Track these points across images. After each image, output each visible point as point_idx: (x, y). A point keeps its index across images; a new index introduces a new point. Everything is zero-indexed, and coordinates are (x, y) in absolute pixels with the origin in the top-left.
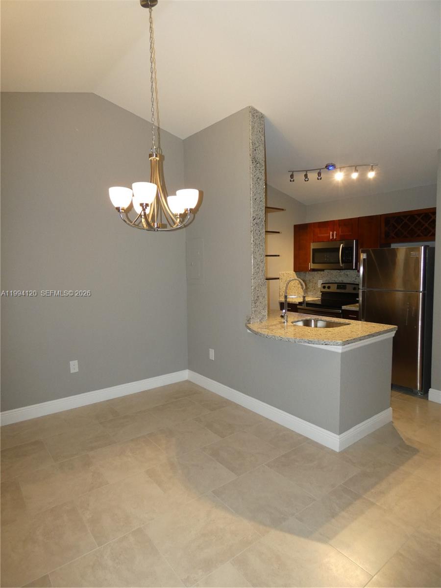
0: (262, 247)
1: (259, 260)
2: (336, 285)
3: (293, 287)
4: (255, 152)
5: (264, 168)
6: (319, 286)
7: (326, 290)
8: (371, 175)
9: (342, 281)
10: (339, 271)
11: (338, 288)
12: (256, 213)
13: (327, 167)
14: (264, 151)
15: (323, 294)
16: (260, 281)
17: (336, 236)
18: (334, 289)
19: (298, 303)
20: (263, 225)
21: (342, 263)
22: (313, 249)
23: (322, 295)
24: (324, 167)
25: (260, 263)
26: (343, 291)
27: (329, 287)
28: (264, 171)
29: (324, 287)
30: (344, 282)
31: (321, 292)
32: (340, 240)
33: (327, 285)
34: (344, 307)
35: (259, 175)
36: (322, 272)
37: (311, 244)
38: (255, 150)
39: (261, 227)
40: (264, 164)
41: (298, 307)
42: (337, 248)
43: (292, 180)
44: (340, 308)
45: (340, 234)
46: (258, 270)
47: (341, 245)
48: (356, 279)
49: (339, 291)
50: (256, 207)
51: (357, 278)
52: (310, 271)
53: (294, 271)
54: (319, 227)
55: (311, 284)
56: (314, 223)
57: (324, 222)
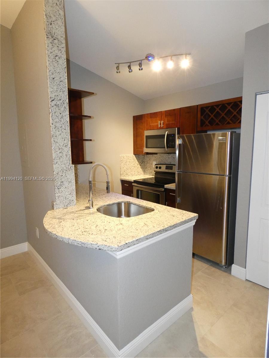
0: (64, 131)
1: (62, 145)
3: (133, 167)
4: (51, 26)
5: (64, 45)
6: (154, 166)
7: (158, 170)
8: (186, 63)
9: (170, 162)
10: (168, 155)
11: (167, 168)
12: (56, 94)
13: (147, 58)
14: (64, 28)
15: (157, 173)
16: (63, 166)
17: (163, 125)
18: (163, 169)
19: (133, 181)
20: (65, 108)
21: (167, 148)
22: (146, 136)
23: (155, 174)
24: (145, 58)
25: (63, 148)
26: (170, 171)
27: (160, 168)
28: (65, 49)
29: (157, 168)
30: (171, 164)
31: (155, 171)
32: (166, 128)
33: (159, 166)
34: (166, 186)
35: (57, 52)
36: (156, 155)
37: (145, 131)
38: (51, 24)
39: (62, 109)
40: (64, 42)
41: (133, 184)
42: (163, 135)
43: (118, 71)
44: (163, 187)
45: (166, 123)
46: (61, 155)
47: (167, 132)
49: (167, 171)
50: (55, 87)
52: (145, 154)
53: (134, 154)
54: (151, 117)
55: (148, 165)
56: (147, 114)
57: (154, 113)
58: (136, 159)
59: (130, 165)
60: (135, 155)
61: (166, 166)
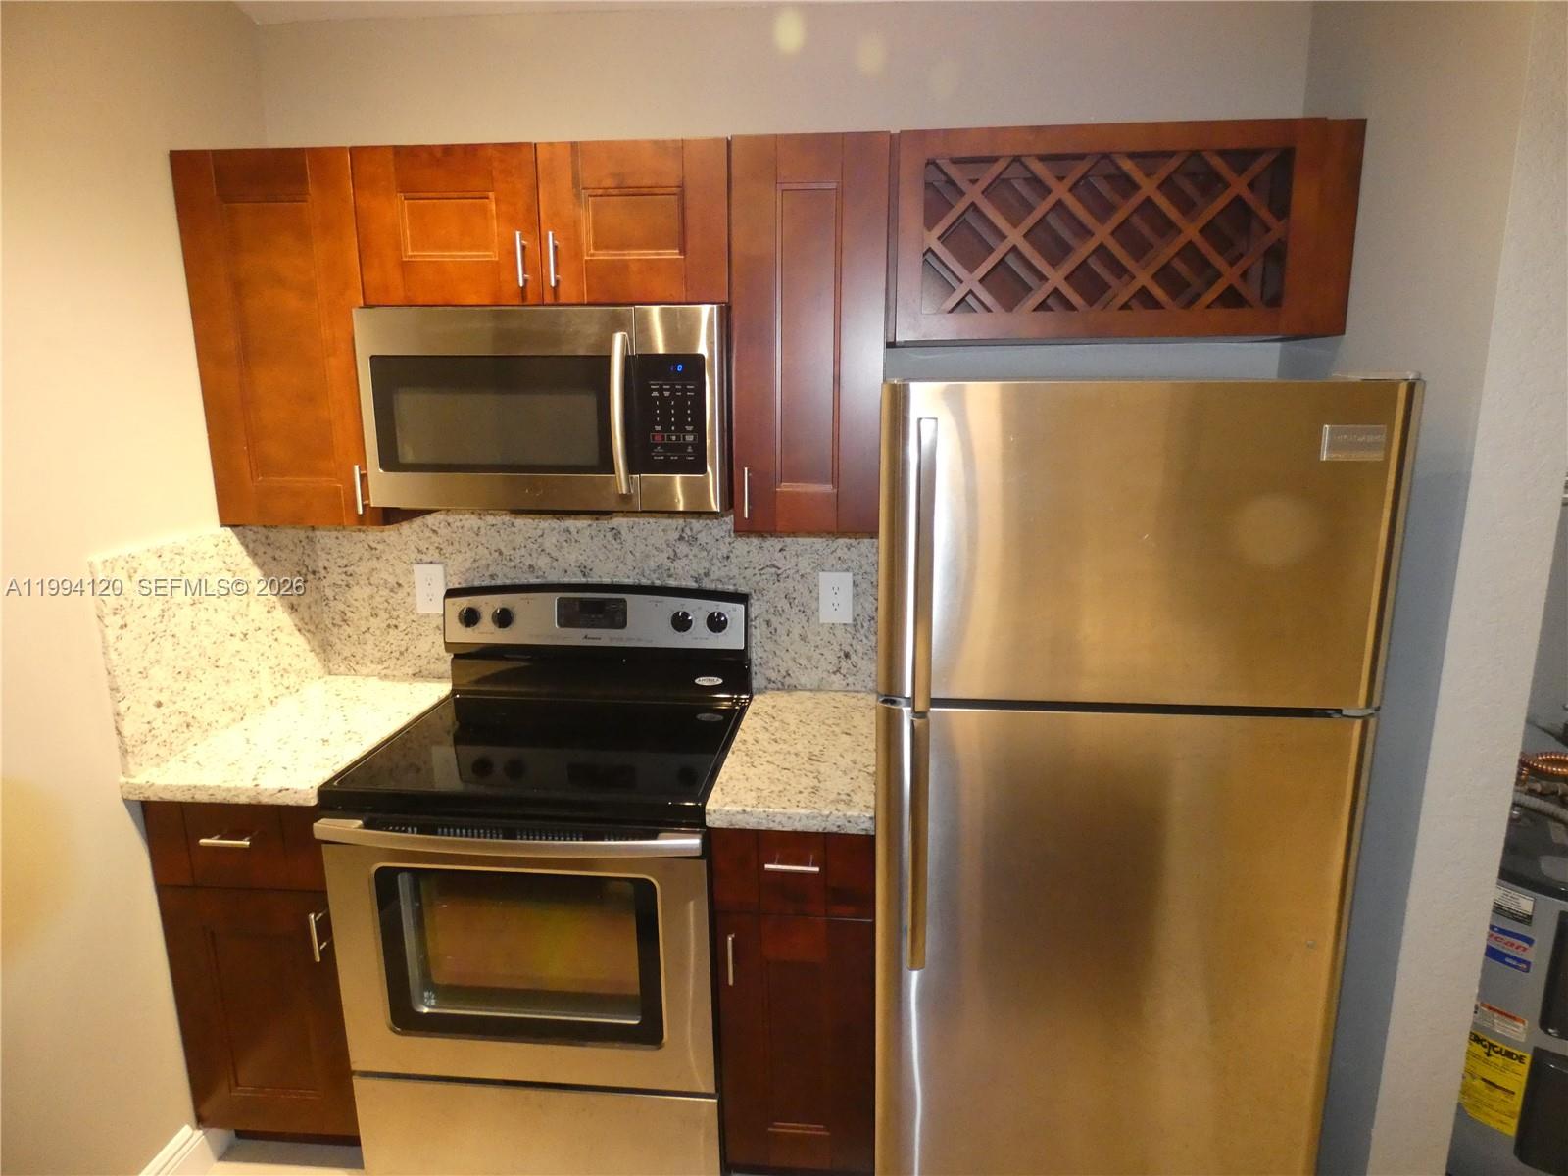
2: (555, 597)
3: (236, 644)
6: (433, 605)
7: (486, 633)
11: (569, 616)
18: (539, 626)
19: (312, 800)
21: (632, 469)
22: (375, 360)
26: (605, 637)
27: (504, 619)
29: (468, 617)
30: (594, 580)
31: (450, 648)
37: (356, 313)
41: (324, 828)
42: (582, 359)
45: (588, 252)
48: (674, 557)
49: (575, 637)
51: (683, 548)
52: (361, 520)
53: (229, 516)
54: (409, 189)
55: (360, 593)
56: (356, 152)
57: (448, 150)
58: (248, 560)
59: (203, 629)
60: (233, 526)
61: (560, 600)
